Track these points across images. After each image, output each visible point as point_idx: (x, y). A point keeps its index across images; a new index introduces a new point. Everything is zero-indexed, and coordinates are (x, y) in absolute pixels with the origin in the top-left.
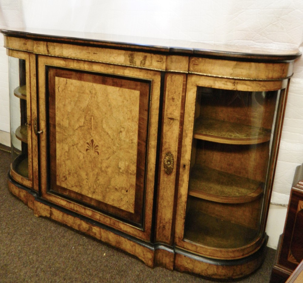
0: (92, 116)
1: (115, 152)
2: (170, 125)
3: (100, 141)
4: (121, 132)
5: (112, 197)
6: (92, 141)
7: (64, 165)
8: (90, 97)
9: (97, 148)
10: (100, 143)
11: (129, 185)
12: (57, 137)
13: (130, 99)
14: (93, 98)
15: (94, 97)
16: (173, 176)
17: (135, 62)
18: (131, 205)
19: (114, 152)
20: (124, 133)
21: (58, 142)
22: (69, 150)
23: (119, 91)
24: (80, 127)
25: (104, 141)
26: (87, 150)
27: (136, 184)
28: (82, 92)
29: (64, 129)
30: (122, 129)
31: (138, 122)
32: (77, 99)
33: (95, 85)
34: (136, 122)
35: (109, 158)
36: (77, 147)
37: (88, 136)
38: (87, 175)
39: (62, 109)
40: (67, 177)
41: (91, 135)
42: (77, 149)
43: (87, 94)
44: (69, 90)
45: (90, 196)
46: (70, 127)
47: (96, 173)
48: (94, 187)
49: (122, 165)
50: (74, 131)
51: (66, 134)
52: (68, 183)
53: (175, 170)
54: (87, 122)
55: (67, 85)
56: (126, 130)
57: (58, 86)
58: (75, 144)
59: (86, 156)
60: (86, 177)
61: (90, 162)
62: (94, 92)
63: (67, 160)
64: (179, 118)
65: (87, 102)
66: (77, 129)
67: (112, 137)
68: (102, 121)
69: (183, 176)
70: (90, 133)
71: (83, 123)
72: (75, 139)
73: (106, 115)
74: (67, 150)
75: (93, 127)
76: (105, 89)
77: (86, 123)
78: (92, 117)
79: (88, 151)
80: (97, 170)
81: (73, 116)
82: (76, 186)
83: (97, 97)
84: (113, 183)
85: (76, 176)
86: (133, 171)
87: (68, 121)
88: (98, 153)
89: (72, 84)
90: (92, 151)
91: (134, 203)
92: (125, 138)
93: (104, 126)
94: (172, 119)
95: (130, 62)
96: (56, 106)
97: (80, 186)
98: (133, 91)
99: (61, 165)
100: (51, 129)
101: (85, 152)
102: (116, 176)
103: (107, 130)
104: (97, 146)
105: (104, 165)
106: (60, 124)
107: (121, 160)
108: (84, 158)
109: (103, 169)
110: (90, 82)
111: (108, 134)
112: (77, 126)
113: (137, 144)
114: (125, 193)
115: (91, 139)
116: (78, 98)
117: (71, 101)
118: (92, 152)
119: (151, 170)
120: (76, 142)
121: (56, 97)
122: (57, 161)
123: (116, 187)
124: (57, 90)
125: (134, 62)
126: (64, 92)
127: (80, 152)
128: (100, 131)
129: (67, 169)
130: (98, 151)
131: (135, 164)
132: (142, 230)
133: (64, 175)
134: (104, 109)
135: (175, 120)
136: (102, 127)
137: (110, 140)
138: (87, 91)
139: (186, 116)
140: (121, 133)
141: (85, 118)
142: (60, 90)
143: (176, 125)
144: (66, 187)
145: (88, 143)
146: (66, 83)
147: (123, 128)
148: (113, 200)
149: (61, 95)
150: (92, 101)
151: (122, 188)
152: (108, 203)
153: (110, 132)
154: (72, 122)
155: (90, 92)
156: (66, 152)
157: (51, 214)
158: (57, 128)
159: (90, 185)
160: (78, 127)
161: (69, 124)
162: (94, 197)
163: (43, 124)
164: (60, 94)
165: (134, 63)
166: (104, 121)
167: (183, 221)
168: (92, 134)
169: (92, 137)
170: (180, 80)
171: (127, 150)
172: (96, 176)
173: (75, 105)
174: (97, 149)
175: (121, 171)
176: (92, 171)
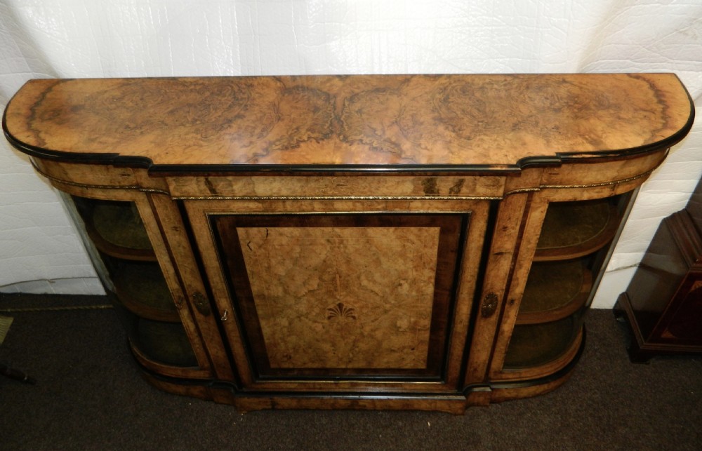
0: (335, 273)
1: (390, 310)
2: (497, 261)
3: (355, 303)
4: (400, 285)
5: (385, 360)
6: (340, 306)
7: (282, 344)
8: (328, 249)
9: (352, 311)
10: (356, 305)
11: (416, 342)
12: (260, 312)
13: (420, 240)
14: (336, 249)
15: (339, 247)
16: (494, 318)
17: (438, 190)
18: (422, 362)
19: (386, 312)
20: (406, 286)
21: (263, 318)
22: (290, 324)
23: (394, 232)
24: (310, 291)
25: (366, 301)
26: (329, 318)
27: (430, 339)
28: (308, 243)
29: (276, 299)
30: (402, 282)
31: (435, 269)
32: (298, 255)
33: (337, 230)
34: (431, 269)
35: (376, 320)
36: (307, 318)
37: (330, 301)
38: (334, 345)
39: (264, 274)
40: (292, 355)
41: (336, 298)
42: (307, 321)
43: (322, 245)
44: (275, 244)
45: (343, 367)
46: (287, 296)
47: (350, 341)
48: (349, 355)
49: (403, 323)
50: (297, 298)
51: (279, 305)
52: (294, 362)
53: (498, 311)
54: (326, 284)
55: (269, 237)
56: (409, 281)
57: (248, 241)
58: (302, 315)
59: (330, 325)
60: (333, 348)
61: (338, 330)
62: (337, 240)
63: (289, 336)
64: (512, 251)
65: (323, 256)
66: (304, 295)
67: (381, 294)
68: (359, 277)
69: (508, 312)
70: (334, 296)
71: (316, 286)
72: (303, 307)
73: (367, 269)
74: (287, 324)
75: (339, 288)
76: (363, 234)
77: (324, 285)
78: (337, 276)
79: (332, 319)
80: (353, 337)
81: (293, 280)
82: (313, 362)
83: (346, 247)
84: (385, 345)
85: (310, 351)
86: (425, 326)
87: (280, 289)
88: (354, 317)
89: (281, 234)
90: (340, 317)
91: (426, 359)
92: (408, 291)
93: (365, 283)
94: (501, 254)
95: (426, 192)
96: (248, 272)
97: (321, 360)
98: (427, 228)
99: (276, 345)
100: (244, 304)
101: (326, 321)
102: (392, 337)
103: (370, 286)
104: (351, 309)
105: (367, 329)
106: (264, 295)
107: (401, 318)
108: (324, 327)
109: (366, 334)
110: (328, 226)
111: (372, 291)
112: (304, 291)
113: (432, 295)
114: (410, 351)
115: (338, 303)
116: (300, 253)
117: (284, 260)
118: (341, 319)
119: (461, 322)
120: (305, 312)
121: (246, 259)
122: (266, 341)
123: (393, 348)
124: (244, 249)
125: (435, 191)
126: (264, 249)
127: (315, 322)
128: (356, 290)
129: (290, 346)
130: (353, 315)
131: (429, 318)
132: (443, 382)
133: (285, 354)
134: (362, 261)
135: (504, 255)
136: (361, 284)
137: (377, 298)
138: (323, 241)
139: (524, 243)
140: (399, 287)
141: (320, 278)
142: (252, 248)
143: (506, 260)
144: (291, 367)
145: (330, 309)
146: (267, 234)
147: (404, 279)
148: (388, 362)
149: (258, 254)
150: (333, 254)
151: (404, 348)
152: (378, 367)
153: (376, 289)
154: (292, 288)
155: (328, 241)
156: (284, 327)
157: (274, 404)
158: (257, 301)
159: (340, 355)
160: (306, 293)
161: (286, 291)
162: (350, 366)
163: (224, 303)
164: (255, 253)
165: (435, 193)
166: (363, 277)
167: (503, 356)
168: (338, 297)
169: (339, 300)
170: (521, 201)
171: (412, 305)
172: (352, 344)
173: (294, 265)
174: (351, 313)
175: (400, 330)
176: (344, 340)
